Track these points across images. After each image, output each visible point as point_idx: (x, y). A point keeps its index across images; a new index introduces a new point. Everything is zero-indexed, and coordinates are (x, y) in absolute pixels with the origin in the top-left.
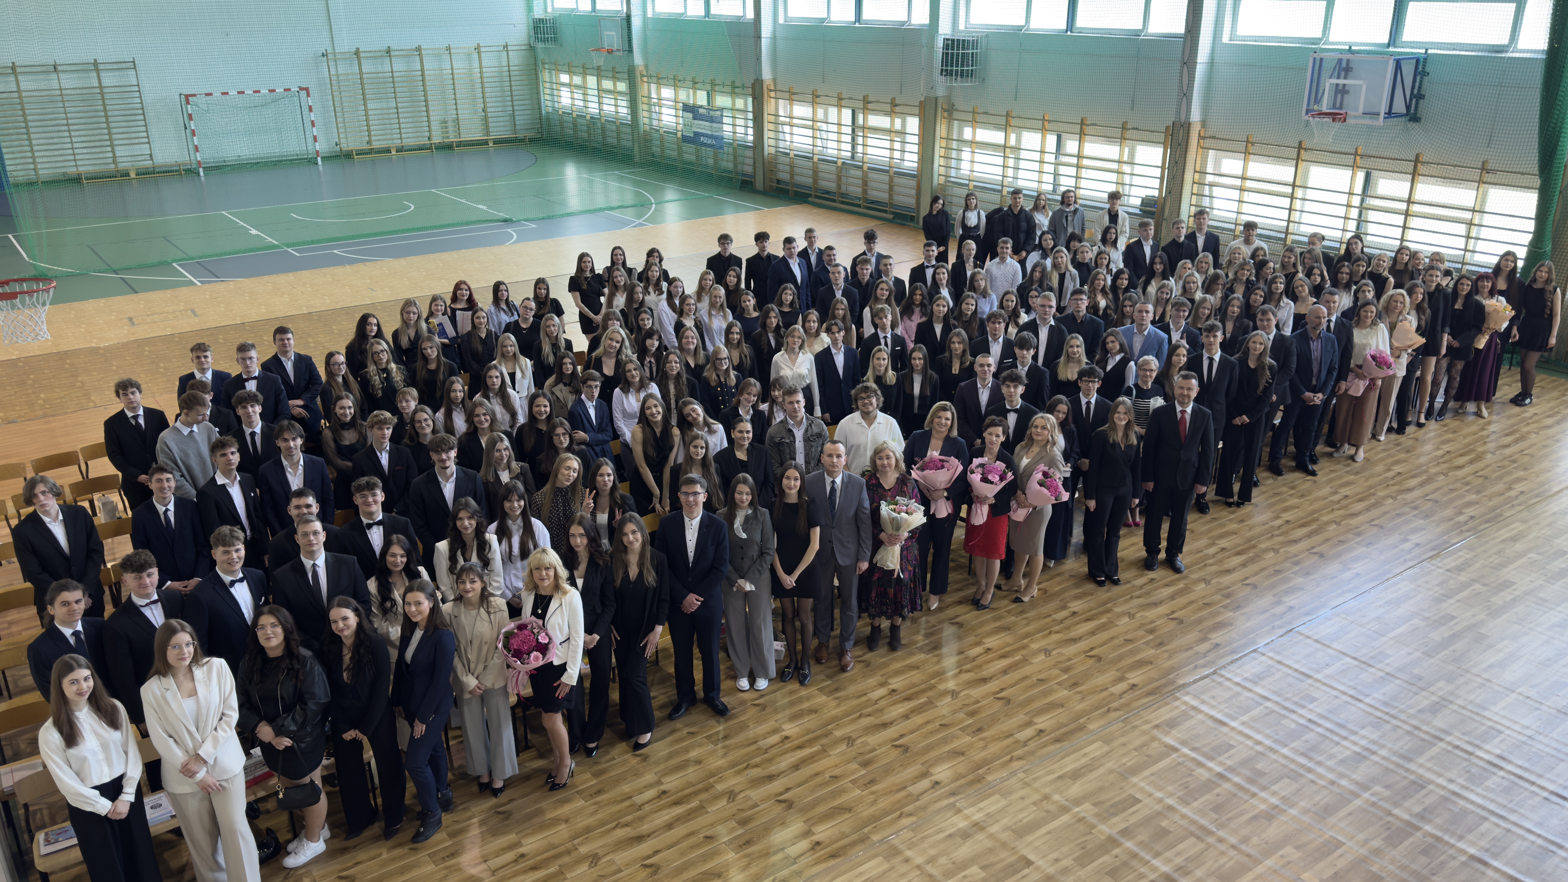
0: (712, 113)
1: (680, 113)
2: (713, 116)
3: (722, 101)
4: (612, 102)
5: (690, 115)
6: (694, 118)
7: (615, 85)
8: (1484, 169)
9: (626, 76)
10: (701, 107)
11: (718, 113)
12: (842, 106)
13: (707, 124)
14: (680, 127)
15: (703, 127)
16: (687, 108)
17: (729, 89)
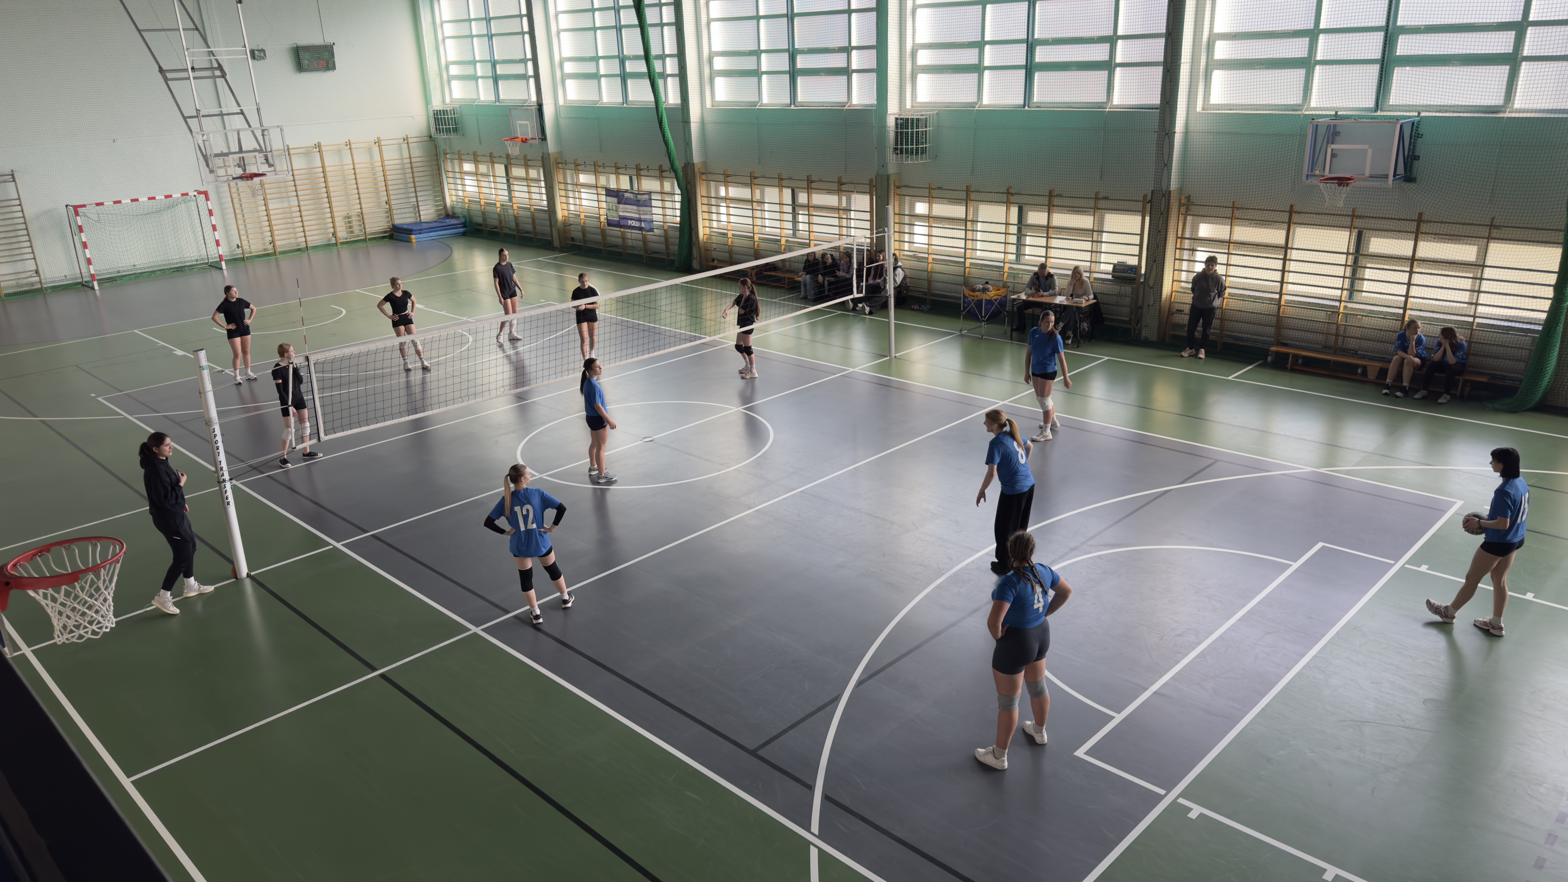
0: (639, 197)
1: (603, 198)
2: (642, 201)
3: (649, 184)
4: (525, 189)
5: (615, 200)
6: (619, 203)
7: (527, 173)
8: (1492, 226)
9: (540, 163)
10: (626, 191)
11: (646, 197)
12: (782, 187)
13: (635, 207)
14: (603, 212)
15: (628, 211)
16: (610, 193)
17: (657, 173)
